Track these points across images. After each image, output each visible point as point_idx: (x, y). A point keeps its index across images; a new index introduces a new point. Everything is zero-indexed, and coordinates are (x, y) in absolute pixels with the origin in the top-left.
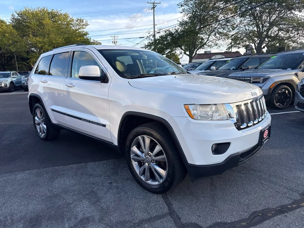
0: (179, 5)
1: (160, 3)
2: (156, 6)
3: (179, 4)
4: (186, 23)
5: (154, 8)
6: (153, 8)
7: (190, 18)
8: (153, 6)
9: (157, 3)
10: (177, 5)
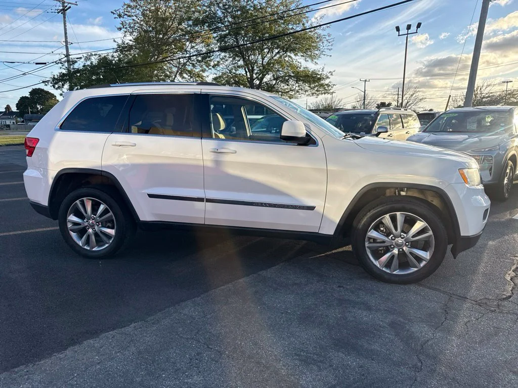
0: (114, 14)
1: (77, 5)
2: (70, 7)
3: (115, 12)
4: (130, 48)
5: (64, 11)
6: (61, 10)
7: (136, 40)
8: (61, 8)
9: (70, 3)
10: (112, 12)
